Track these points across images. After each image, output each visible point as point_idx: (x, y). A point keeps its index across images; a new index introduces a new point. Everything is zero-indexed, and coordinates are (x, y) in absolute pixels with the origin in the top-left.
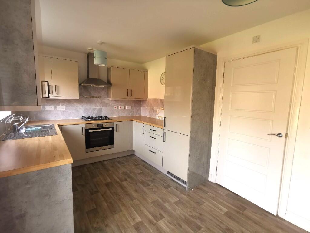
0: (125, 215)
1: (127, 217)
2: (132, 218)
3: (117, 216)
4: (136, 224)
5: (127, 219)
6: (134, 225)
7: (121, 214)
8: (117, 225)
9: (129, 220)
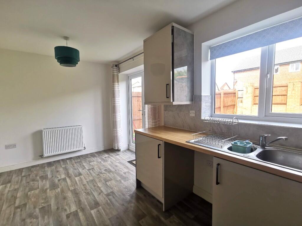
0: (106, 215)
1: (104, 213)
2: (100, 213)
3: (115, 213)
4: (97, 207)
5: (104, 211)
6: (99, 207)
7: (111, 216)
8: (113, 206)
9: (102, 211)
